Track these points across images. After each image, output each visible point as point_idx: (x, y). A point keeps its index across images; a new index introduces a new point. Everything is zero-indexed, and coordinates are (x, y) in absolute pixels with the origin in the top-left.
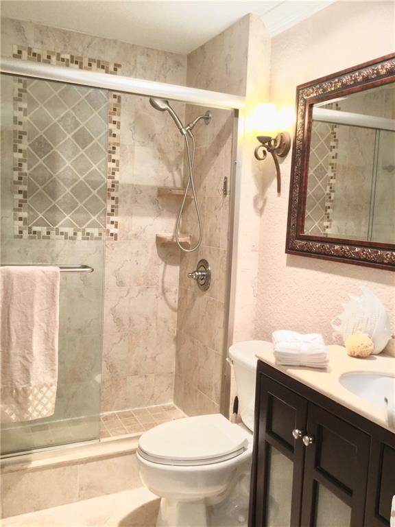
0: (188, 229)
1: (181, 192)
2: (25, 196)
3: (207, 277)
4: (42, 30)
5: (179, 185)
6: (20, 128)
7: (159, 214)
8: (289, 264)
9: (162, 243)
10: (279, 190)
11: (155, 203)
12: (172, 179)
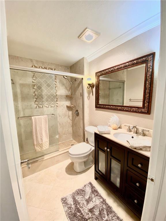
0: (73, 103)
1: (71, 96)
2: (37, 99)
3: (78, 113)
4: (37, 61)
5: (70, 94)
6: (34, 84)
7: (66, 101)
8: (96, 110)
9: (68, 107)
10: (93, 95)
11: (65, 98)
12: (69, 93)
